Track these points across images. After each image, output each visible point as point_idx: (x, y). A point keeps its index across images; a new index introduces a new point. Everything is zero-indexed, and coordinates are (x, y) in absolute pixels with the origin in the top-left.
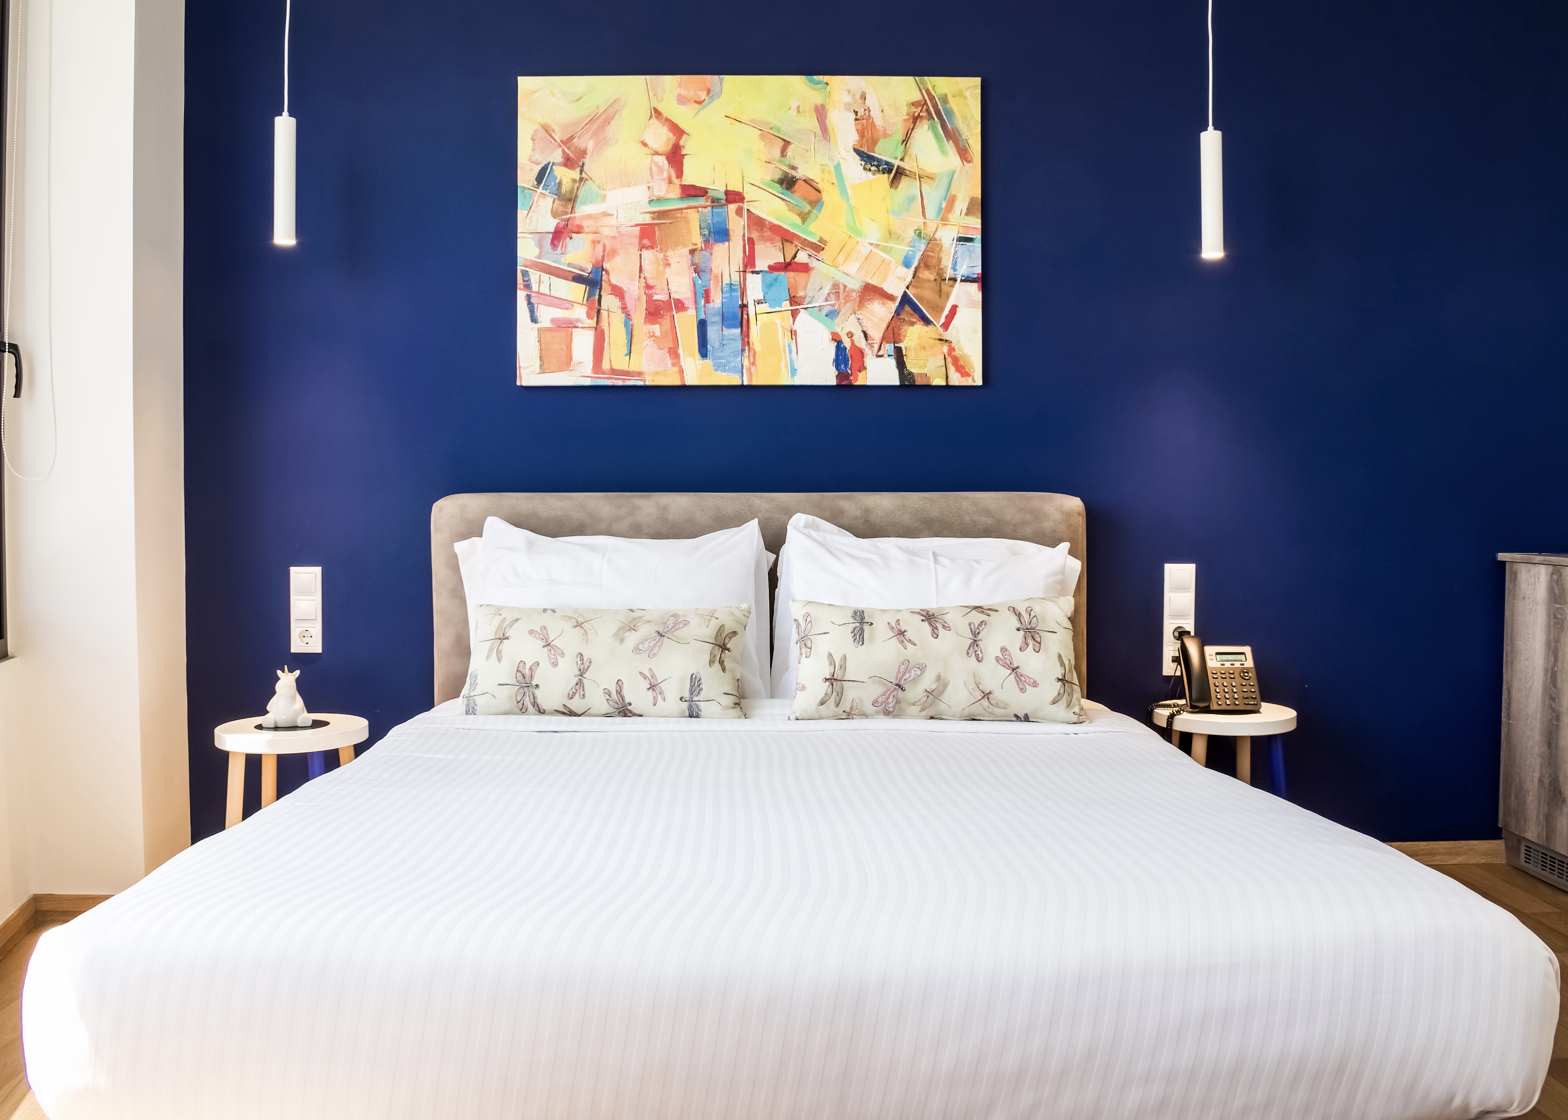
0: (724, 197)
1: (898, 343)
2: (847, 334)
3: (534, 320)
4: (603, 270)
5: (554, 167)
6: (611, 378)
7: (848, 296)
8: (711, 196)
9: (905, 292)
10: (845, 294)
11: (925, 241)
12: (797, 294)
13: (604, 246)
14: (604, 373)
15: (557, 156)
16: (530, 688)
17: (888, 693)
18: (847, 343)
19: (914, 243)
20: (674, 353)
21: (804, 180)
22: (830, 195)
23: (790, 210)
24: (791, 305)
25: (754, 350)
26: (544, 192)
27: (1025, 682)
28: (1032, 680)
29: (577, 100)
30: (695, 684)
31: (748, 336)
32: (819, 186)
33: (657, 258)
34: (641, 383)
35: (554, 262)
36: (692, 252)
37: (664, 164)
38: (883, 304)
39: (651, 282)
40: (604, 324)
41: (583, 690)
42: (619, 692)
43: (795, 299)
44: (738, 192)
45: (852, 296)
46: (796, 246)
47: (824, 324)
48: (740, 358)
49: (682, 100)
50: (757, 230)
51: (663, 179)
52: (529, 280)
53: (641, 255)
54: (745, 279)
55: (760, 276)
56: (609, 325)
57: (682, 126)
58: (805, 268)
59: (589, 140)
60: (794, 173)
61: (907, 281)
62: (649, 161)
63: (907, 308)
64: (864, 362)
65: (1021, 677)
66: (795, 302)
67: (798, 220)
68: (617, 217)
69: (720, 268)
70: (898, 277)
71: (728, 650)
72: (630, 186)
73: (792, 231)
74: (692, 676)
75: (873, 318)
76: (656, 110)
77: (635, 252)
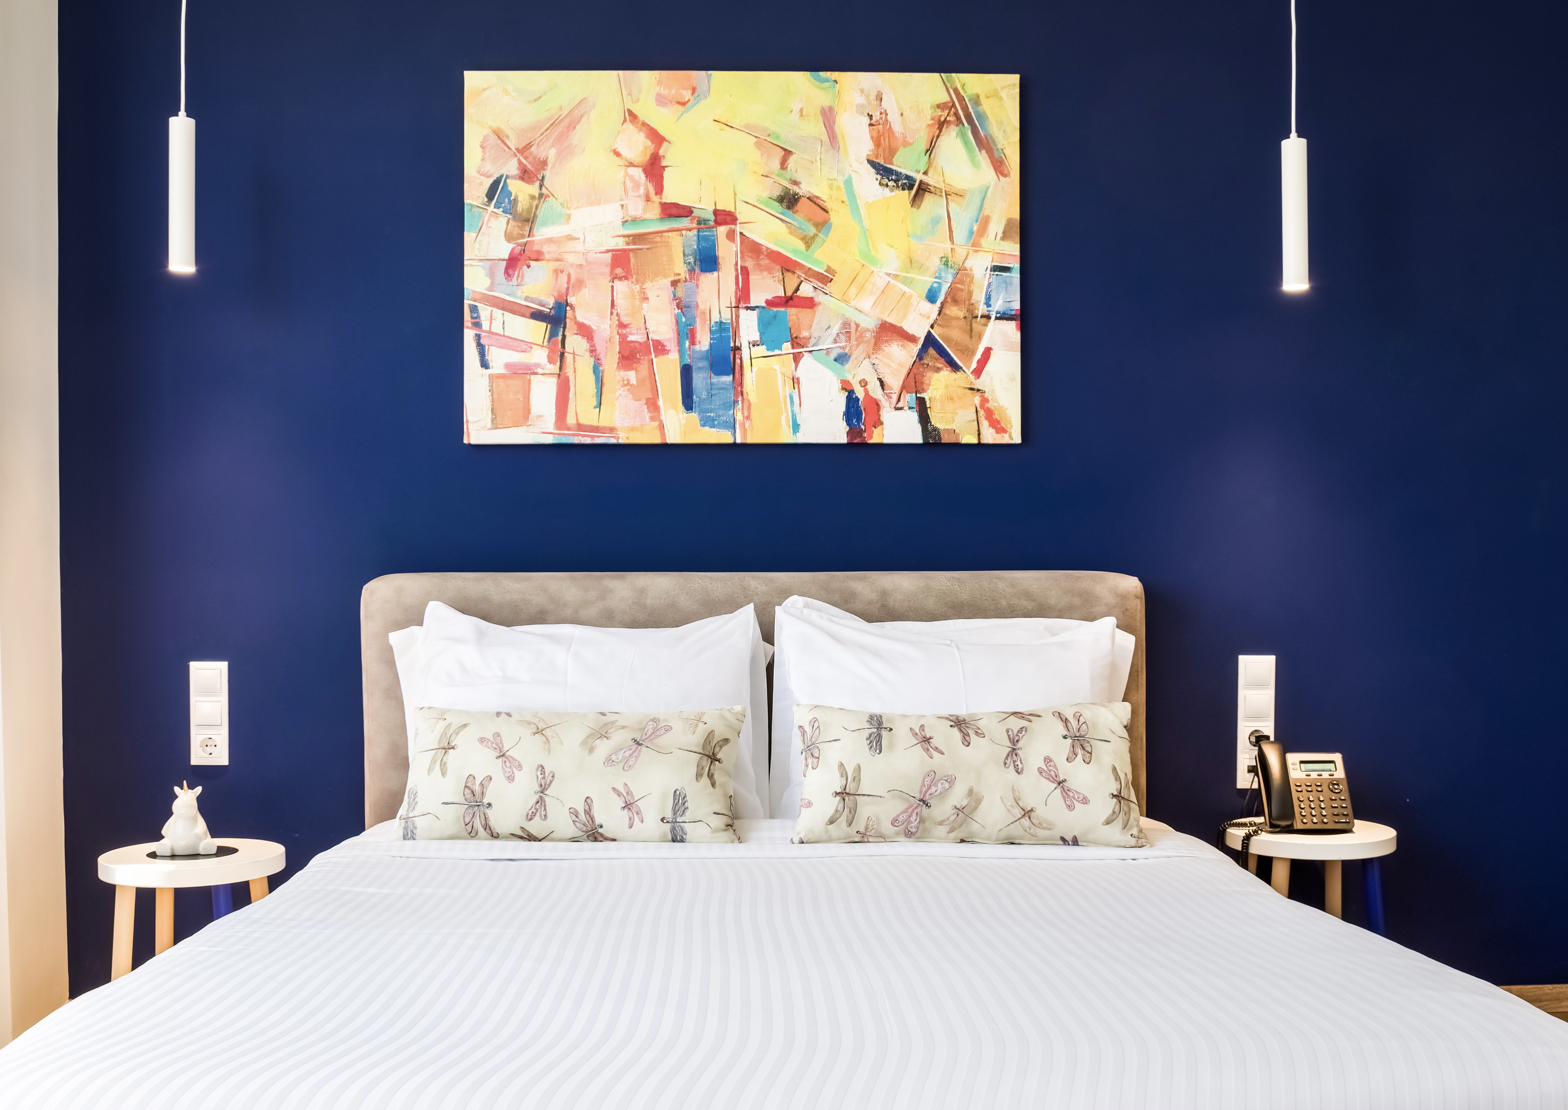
0: (713, 218)
1: (920, 393)
2: (860, 383)
3: (485, 365)
4: (567, 304)
5: (508, 181)
6: (578, 435)
7: (861, 336)
8: (697, 217)
9: (929, 332)
10: (858, 334)
11: (952, 271)
12: (800, 334)
13: (569, 276)
14: (568, 429)
15: (511, 168)
16: (481, 807)
17: (910, 811)
18: (860, 393)
19: (940, 273)
20: (653, 405)
21: (808, 198)
22: (838, 216)
23: (791, 233)
24: (793, 348)
25: (749, 401)
26: (496, 210)
27: (1074, 797)
28: (1082, 796)
29: (536, 100)
30: (680, 802)
31: (741, 384)
32: (826, 204)
33: (632, 291)
34: (613, 441)
35: (508, 295)
36: (674, 283)
37: (640, 177)
38: (903, 346)
39: (625, 320)
40: (569, 370)
41: (545, 810)
42: (588, 812)
43: (798, 341)
44: (730, 212)
45: (866, 337)
46: (799, 277)
47: (833, 370)
48: (732, 411)
49: (661, 100)
50: (752, 258)
51: (640, 196)
52: (478, 317)
53: (612, 287)
54: (737, 317)
55: (755, 313)
56: (575, 371)
57: (662, 131)
58: (810, 303)
59: (550, 148)
60: (795, 189)
61: (931, 318)
62: (622, 174)
63: (932, 351)
64: (880, 415)
65: (1068, 792)
66: (797, 343)
67: (801, 246)
68: (584, 242)
69: (708, 303)
70: (921, 314)
71: (719, 760)
72: (599, 204)
73: (794, 259)
74: (675, 792)
75: (891, 363)
76: (631, 113)
77: (606, 283)
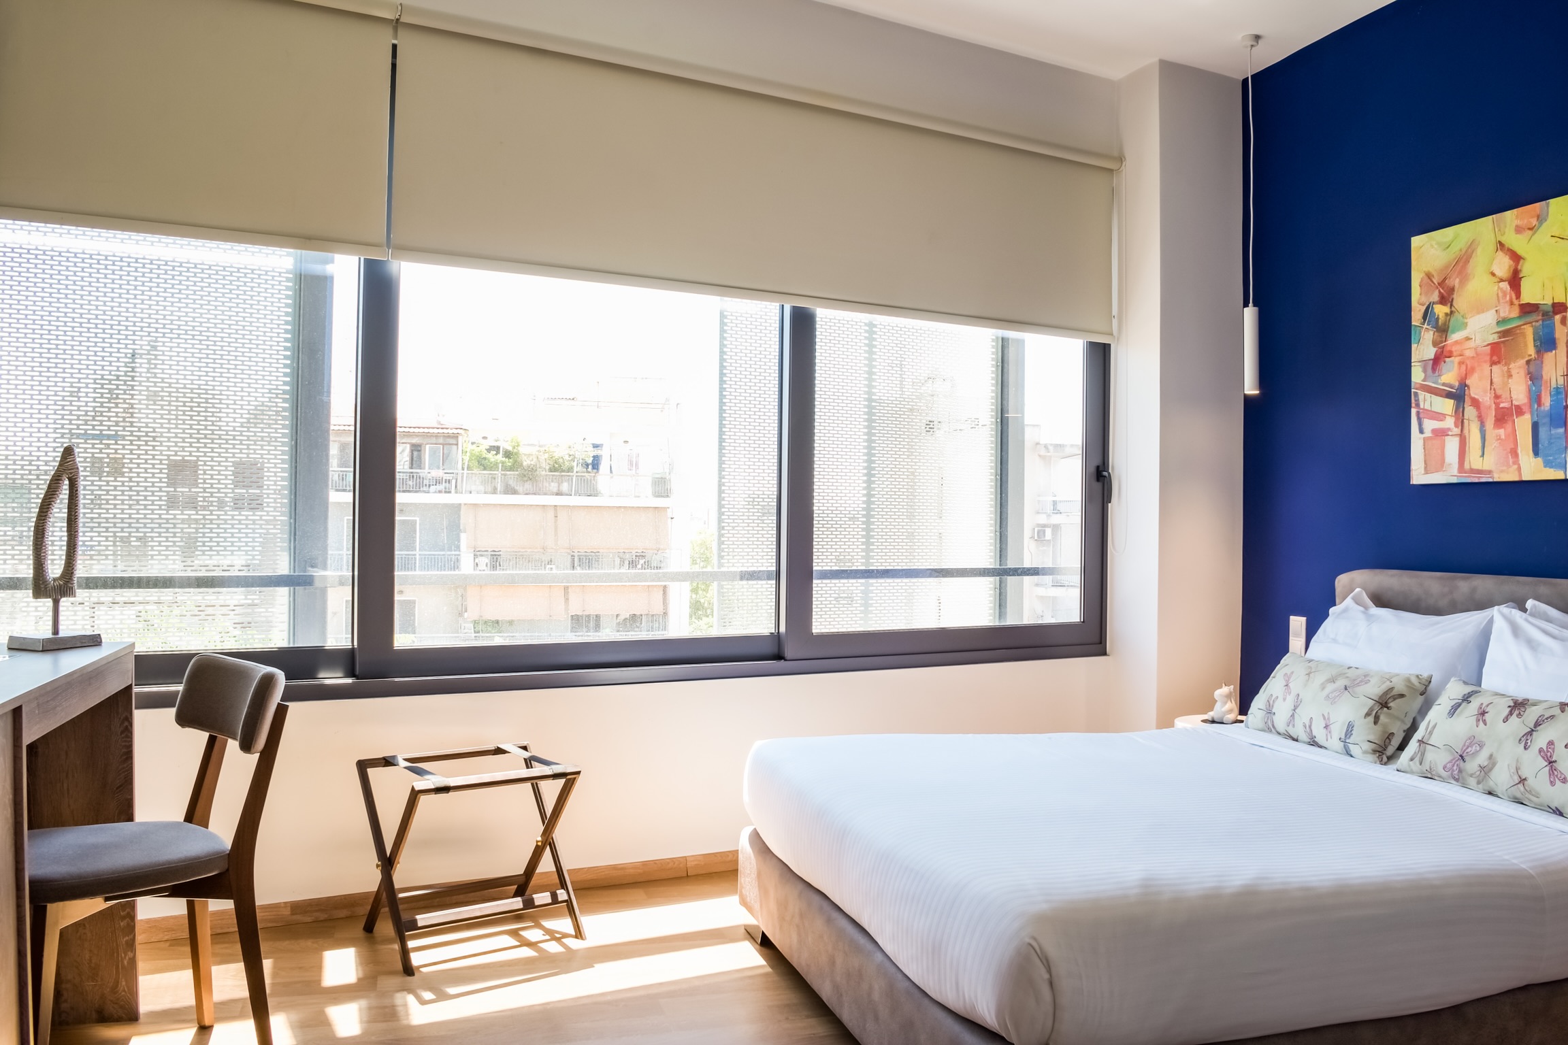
0: (1551, 310)
3: (1421, 431)
4: (1466, 385)
5: (1434, 306)
6: (1471, 477)
8: (1542, 311)
13: (1467, 366)
14: (1465, 473)
15: (1435, 297)
16: (1270, 714)
17: (1454, 762)
20: (1514, 453)
26: (1428, 327)
27: (1557, 776)
28: (1563, 776)
29: (1448, 248)
33: (1503, 371)
34: (1491, 480)
35: (1433, 383)
36: (1528, 362)
37: (1507, 288)
39: (1499, 392)
40: (1466, 431)
41: (1295, 722)
42: (1310, 727)
44: (1562, 303)
48: (1563, 455)
49: (1519, 230)
51: (1507, 302)
52: (1418, 400)
53: (1491, 370)
56: (1469, 432)
57: (1520, 252)
59: (1456, 279)
62: (1496, 288)
65: (1551, 770)
68: (1475, 340)
69: (1549, 374)
71: (1388, 708)
72: (1484, 312)
74: (1349, 723)
76: (1500, 242)
77: (1486, 367)
